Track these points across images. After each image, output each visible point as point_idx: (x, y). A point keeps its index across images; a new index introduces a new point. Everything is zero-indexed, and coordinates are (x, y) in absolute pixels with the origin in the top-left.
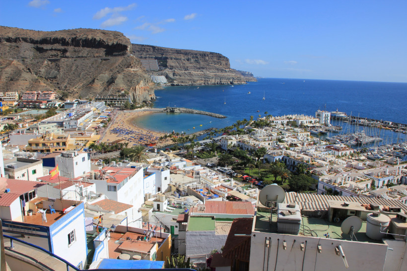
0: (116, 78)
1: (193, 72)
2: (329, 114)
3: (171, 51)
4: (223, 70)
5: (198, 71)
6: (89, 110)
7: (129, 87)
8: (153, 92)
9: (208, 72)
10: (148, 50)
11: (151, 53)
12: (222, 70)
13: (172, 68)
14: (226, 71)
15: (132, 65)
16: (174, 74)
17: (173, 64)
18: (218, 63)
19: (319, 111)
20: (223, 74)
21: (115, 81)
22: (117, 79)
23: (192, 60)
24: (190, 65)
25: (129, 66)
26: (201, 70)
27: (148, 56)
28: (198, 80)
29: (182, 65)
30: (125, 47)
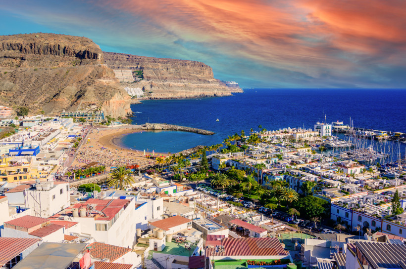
0: (85, 92)
1: (172, 83)
2: (330, 126)
3: (147, 60)
4: (205, 80)
5: (178, 82)
6: (56, 128)
7: (102, 101)
8: (129, 106)
9: (190, 84)
10: (121, 59)
11: (125, 62)
12: (205, 81)
13: (149, 78)
14: (209, 82)
15: (104, 76)
16: (151, 86)
17: (150, 75)
18: (200, 72)
19: (318, 123)
20: (206, 85)
21: (85, 95)
22: (87, 92)
23: (172, 70)
24: (169, 75)
25: (99, 76)
26: (182, 80)
27: (121, 65)
28: (178, 92)
29: (159, 75)
30: (95, 56)
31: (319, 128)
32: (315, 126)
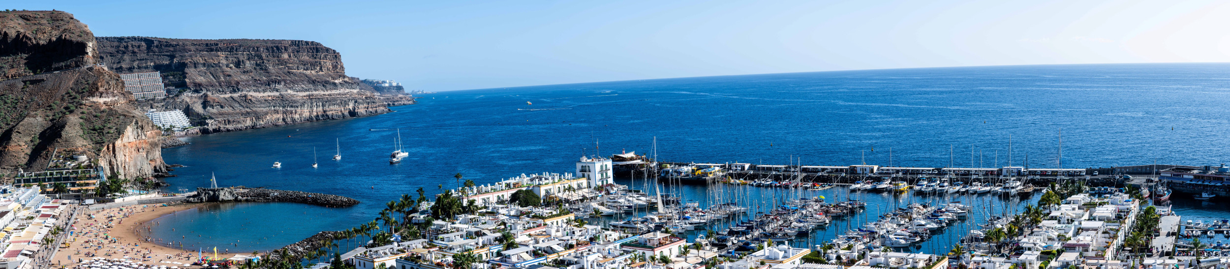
0: (63, 126)
1: (252, 94)
2: (609, 164)
3: (193, 48)
4: (327, 82)
5: (264, 91)
6: (4, 210)
7: (98, 146)
8: (157, 154)
9: (289, 91)
10: (136, 50)
11: (144, 56)
12: (325, 84)
13: (198, 88)
14: (335, 84)
15: (101, 89)
16: (205, 104)
17: (200, 79)
18: (313, 65)
19: (584, 159)
20: (329, 92)
21: (63, 133)
22: (67, 128)
23: (248, 65)
24: (244, 77)
25: (93, 90)
26: (272, 86)
27: (135, 64)
28: (267, 114)
29: (222, 79)
30: (81, 48)
31: (585, 171)
32: (579, 166)
